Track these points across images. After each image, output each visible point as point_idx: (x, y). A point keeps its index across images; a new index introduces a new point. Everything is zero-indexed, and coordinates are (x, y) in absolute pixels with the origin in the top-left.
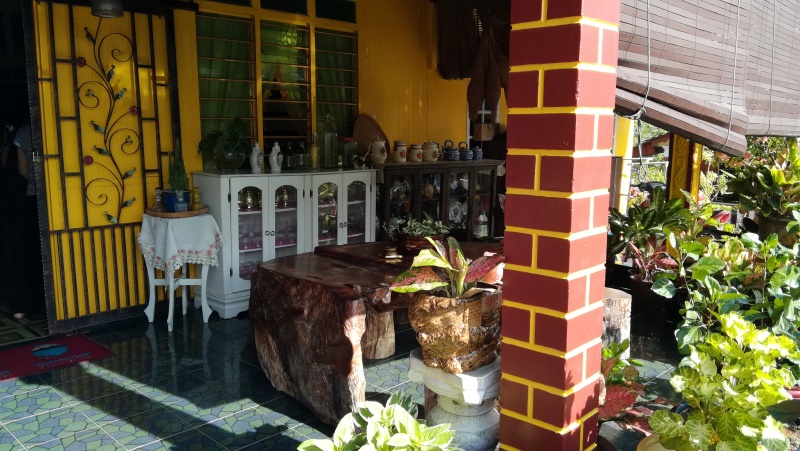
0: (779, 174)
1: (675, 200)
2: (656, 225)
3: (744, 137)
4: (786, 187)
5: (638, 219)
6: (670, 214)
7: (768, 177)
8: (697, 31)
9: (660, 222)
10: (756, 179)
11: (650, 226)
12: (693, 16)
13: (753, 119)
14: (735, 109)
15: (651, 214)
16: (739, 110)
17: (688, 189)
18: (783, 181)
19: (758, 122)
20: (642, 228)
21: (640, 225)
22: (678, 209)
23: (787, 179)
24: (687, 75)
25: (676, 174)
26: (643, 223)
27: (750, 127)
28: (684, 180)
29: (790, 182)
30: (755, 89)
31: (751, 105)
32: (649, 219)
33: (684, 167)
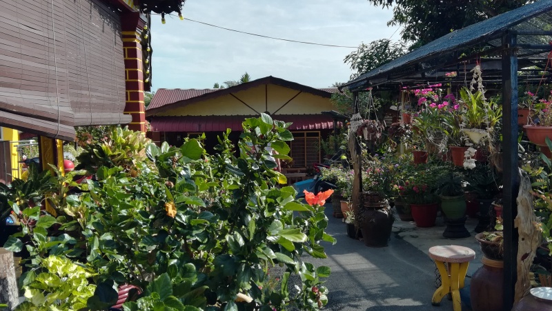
0: (107, 149)
1: (46, 171)
2: (34, 192)
3: (73, 128)
4: (113, 156)
5: (19, 189)
6: (44, 182)
7: (101, 151)
8: (21, 56)
9: (37, 189)
10: (94, 154)
11: (29, 193)
12: (18, 45)
13: (78, 115)
14: (61, 109)
15: (29, 184)
16: (66, 110)
17: (56, 163)
18: (110, 153)
19: (83, 117)
20: (23, 195)
21: (21, 193)
22: (49, 178)
23: (113, 152)
24: (19, 87)
25: (45, 153)
26: (23, 192)
27: (76, 121)
28: (51, 156)
29: (114, 153)
30: (77, 95)
31: (76, 106)
32: (28, 187)
33: (50, 148)
